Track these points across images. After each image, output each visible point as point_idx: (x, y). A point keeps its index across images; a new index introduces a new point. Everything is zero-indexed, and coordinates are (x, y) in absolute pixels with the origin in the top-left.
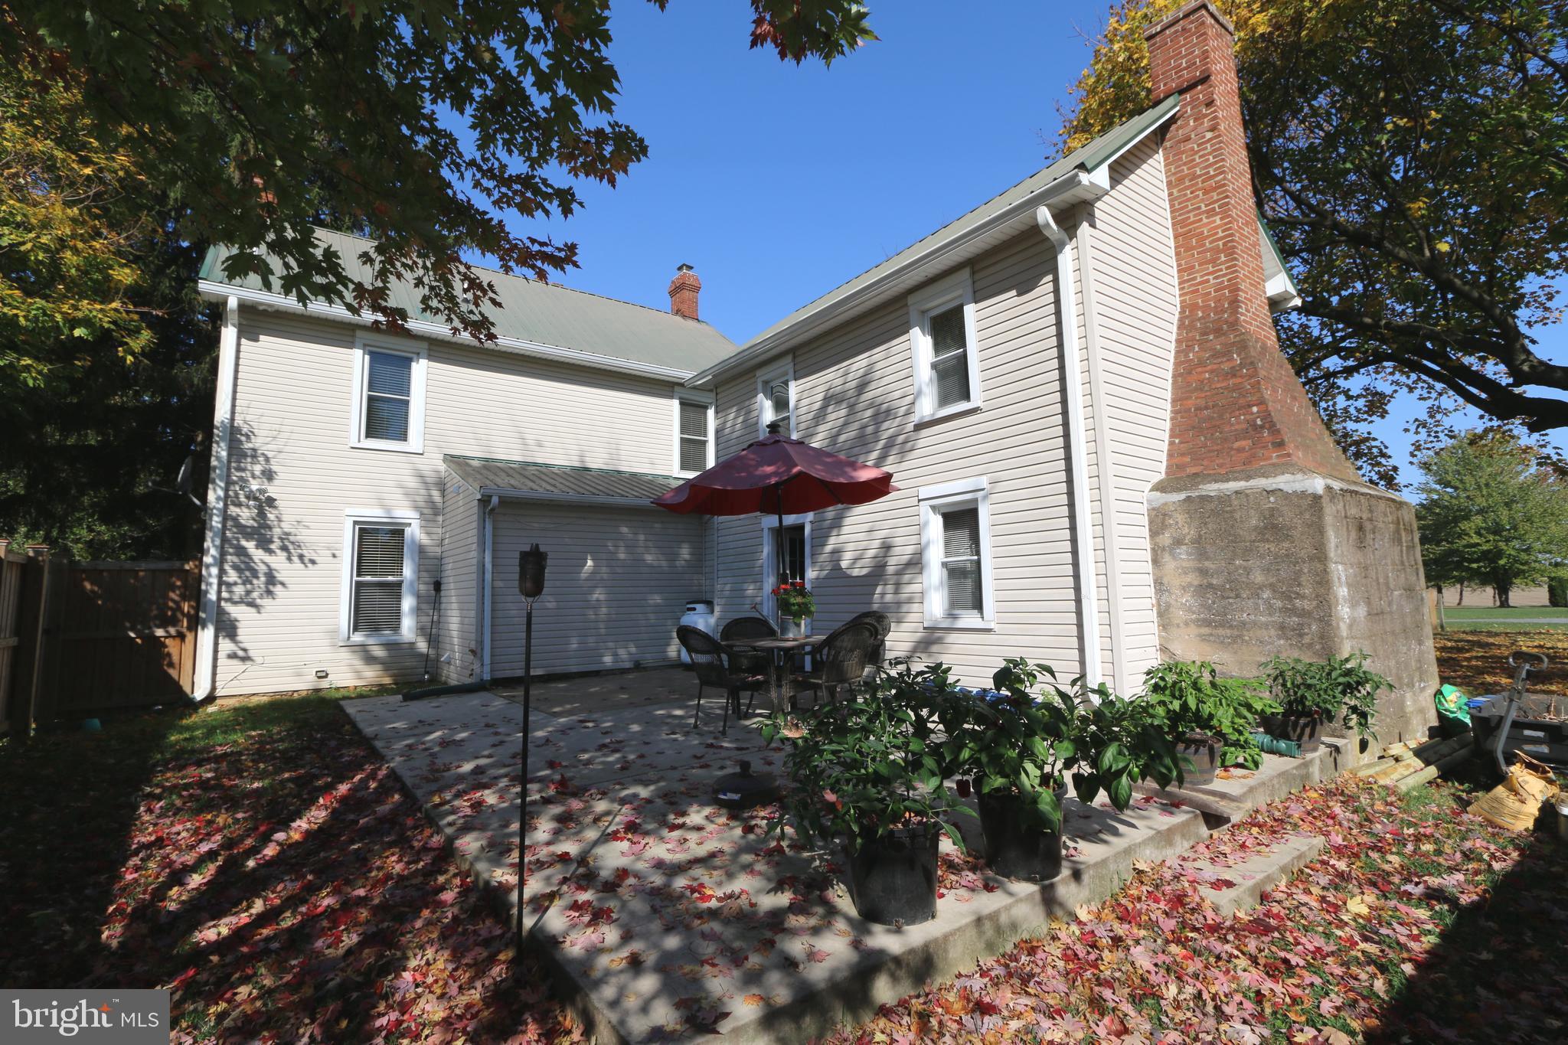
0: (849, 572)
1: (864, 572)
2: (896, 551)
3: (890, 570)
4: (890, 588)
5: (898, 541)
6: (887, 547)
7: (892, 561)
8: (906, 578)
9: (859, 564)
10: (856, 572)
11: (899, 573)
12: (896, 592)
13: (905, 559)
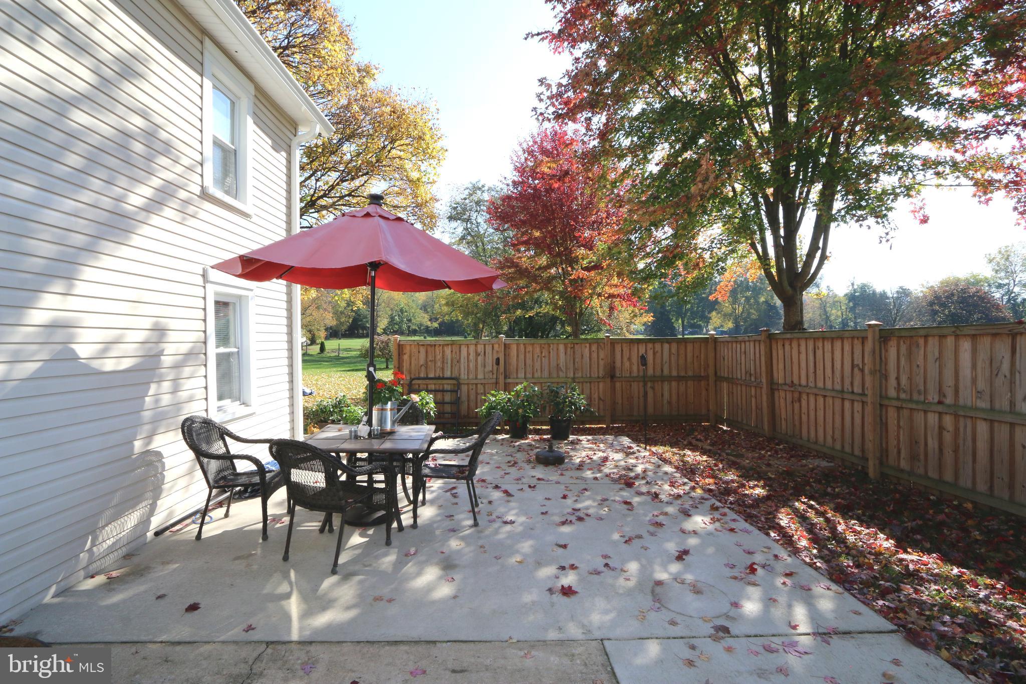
0: (96, 364)
1: (126, 364)
2: (172, 336)
3: (167, 361)
4: (166, 386)
5: (172, 324)
6: (160, 331)
7: (169, 349)
8: (187, 371)
9: (118, 350)
10: (109, 365)
11: (177, 366)
12: (175, 390)
13: (184, 348)
